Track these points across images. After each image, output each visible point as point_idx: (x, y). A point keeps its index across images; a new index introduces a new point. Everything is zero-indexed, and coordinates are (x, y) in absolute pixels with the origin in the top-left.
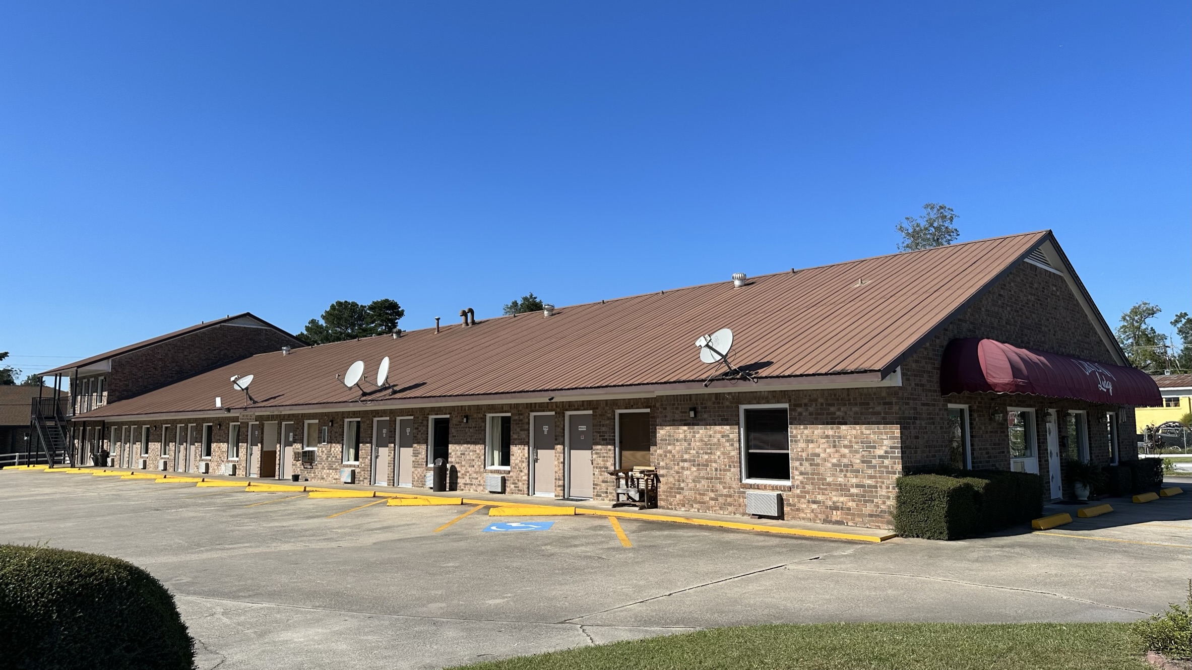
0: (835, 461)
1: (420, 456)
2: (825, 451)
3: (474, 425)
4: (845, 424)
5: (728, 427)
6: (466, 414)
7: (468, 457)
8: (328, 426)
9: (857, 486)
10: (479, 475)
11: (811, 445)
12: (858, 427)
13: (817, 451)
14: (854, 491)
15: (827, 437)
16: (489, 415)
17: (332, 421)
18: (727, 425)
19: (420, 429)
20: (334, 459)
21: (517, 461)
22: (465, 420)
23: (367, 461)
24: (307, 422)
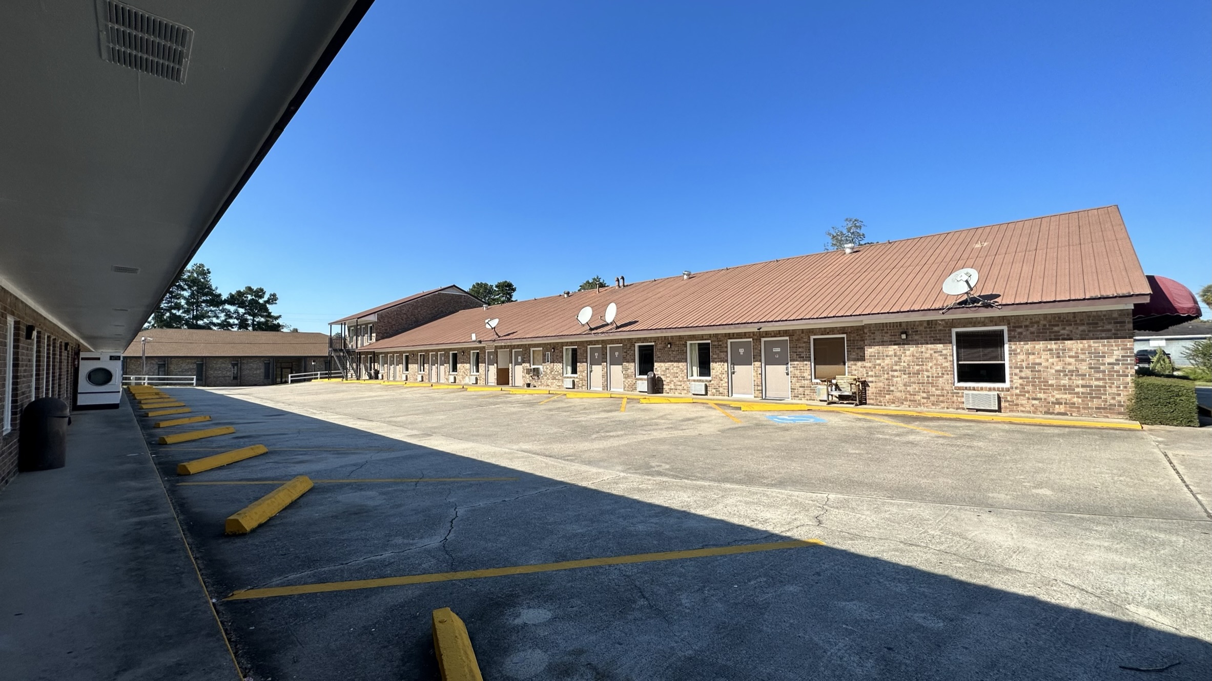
0: (1058, 368)
1: (629, 370)
2: (1048, 360)
3: (676, 349)
4: (1071, 339)
5: (941, 345)
6: (669, 342)
7: (672, 371)
8: (551, 351)
9: (1083, 386)
10: (682, 383)
11: (1031, 357)
12: (1085, 341)
13: (1038, 361)
14: (1080, 390)
15: (1051, 350)
16: (689, 343)
17: (554, 348)
18: (940, 344)
19: (628, 352)
20: (556, 373)
21: (718, 374)
22: (669, 346)
23: (584, 374)
24: (532, 349)
